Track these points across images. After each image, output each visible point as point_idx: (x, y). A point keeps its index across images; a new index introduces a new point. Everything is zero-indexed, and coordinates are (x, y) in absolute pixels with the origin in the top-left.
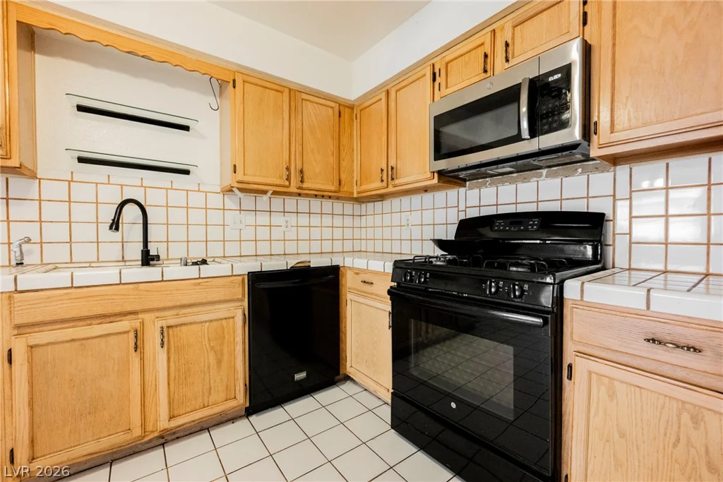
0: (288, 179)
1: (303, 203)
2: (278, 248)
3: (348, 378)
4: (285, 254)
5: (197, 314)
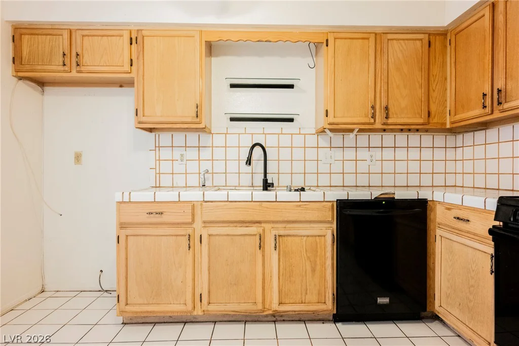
0: (374, 116)
1: (388, 138)
2: (363, 180)
3: (435, 318)
4: (369, 186)
5: (299, 229)
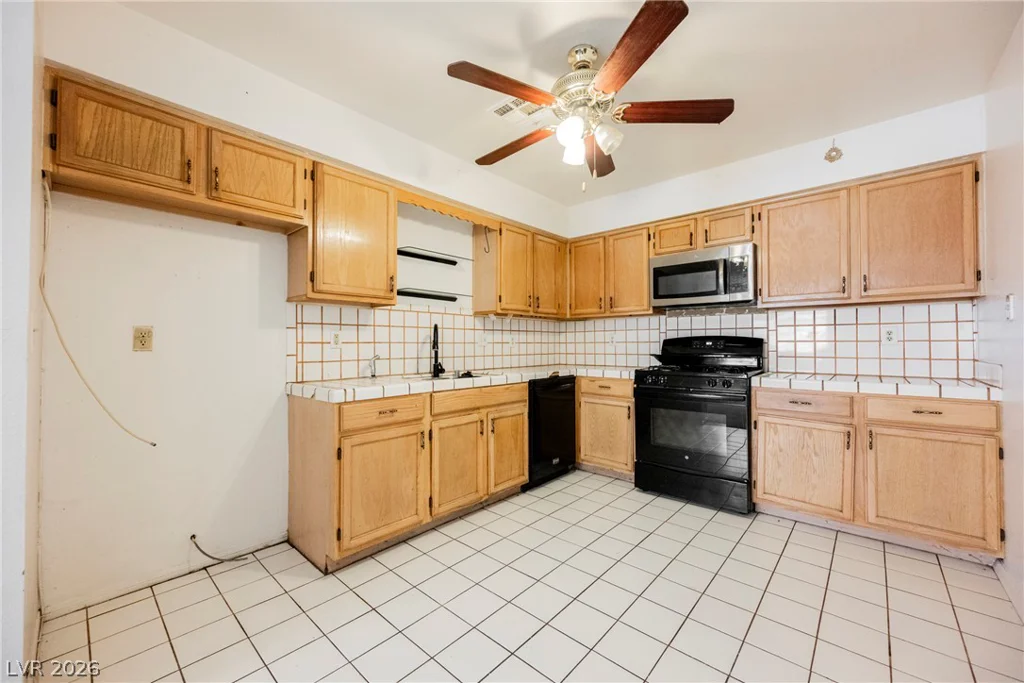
0: (530, 305)
5: (507, 410)
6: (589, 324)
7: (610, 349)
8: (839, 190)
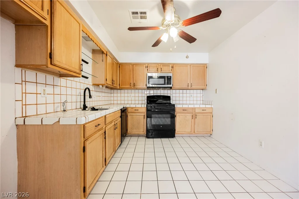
5: (118, 120)
6: (122, 91)
7: (130, 99)
8: (187, 65)
